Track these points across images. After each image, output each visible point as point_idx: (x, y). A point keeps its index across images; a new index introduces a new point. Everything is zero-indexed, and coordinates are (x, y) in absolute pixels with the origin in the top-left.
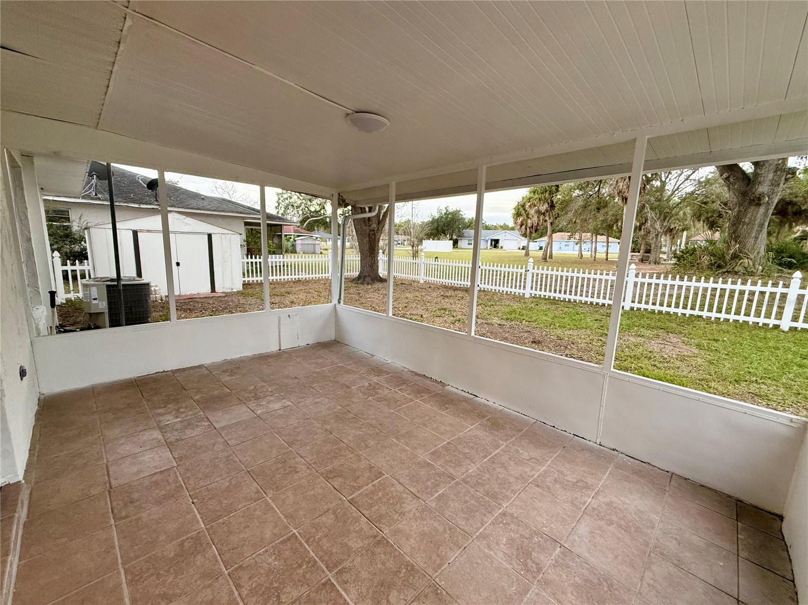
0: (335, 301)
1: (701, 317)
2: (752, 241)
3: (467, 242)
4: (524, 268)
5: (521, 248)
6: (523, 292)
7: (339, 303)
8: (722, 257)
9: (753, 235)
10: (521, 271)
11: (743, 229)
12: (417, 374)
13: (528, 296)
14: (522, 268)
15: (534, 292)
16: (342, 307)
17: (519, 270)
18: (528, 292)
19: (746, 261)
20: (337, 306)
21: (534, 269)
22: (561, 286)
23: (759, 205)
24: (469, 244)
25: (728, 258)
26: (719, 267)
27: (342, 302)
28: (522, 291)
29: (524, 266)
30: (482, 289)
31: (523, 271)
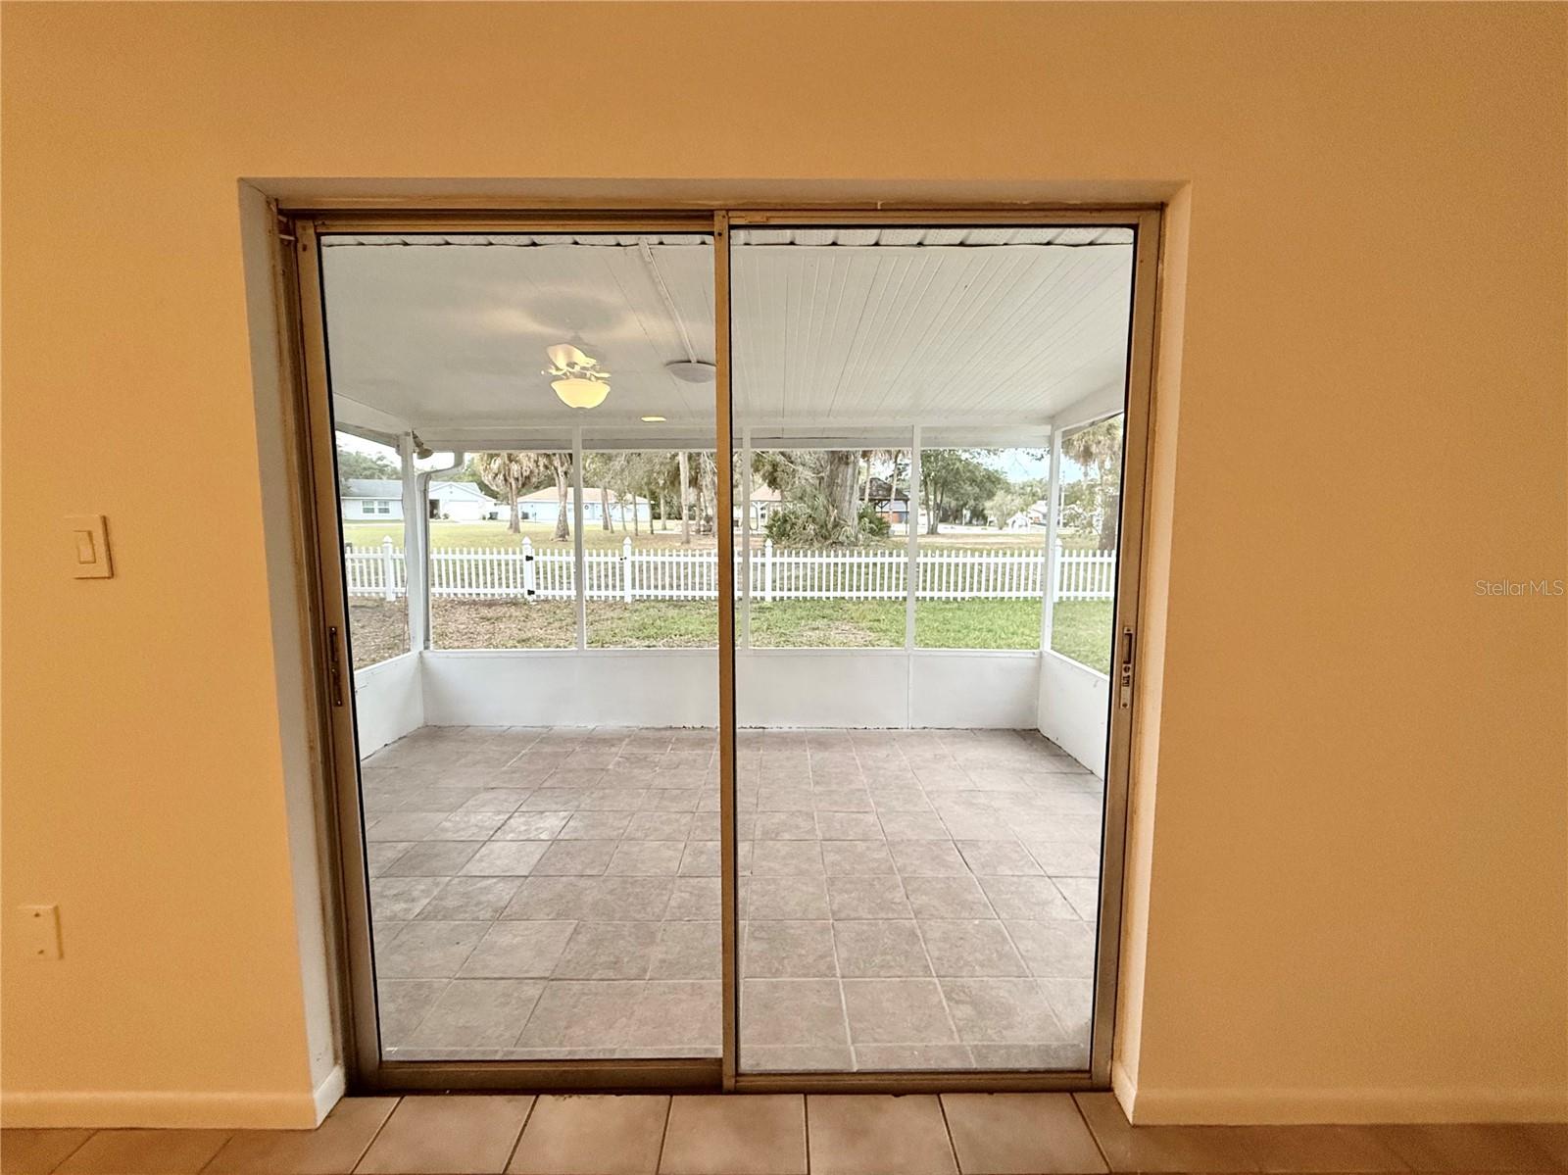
0: (418, 645)
1: (843, 598)
2: (847, 504)
3: (360, 506)
4: (617, 555)
5: (488, 516)
6: (622, 593)
7: (426, 648)
8: (824, 526)
9: (847, 498)
10: (613, 559)
11: (837, 491)
12: (660, 729)
13: (628, 599)
14: (614, 555)
15: (638, 592)
16: (436, 657)
17: (610, 559)
18: (628, 594)
19: (848, 528)
20: (427, 654)
21: (633, 554)
22: (656, 579)
23: (847, 464)
24: (366, 511)
25: (830, 526)
26: (826, 538)
27: (432, 646)
28: (618, 593)
29: (617, 552)
30: (542, 598)
31: (617, 559)
